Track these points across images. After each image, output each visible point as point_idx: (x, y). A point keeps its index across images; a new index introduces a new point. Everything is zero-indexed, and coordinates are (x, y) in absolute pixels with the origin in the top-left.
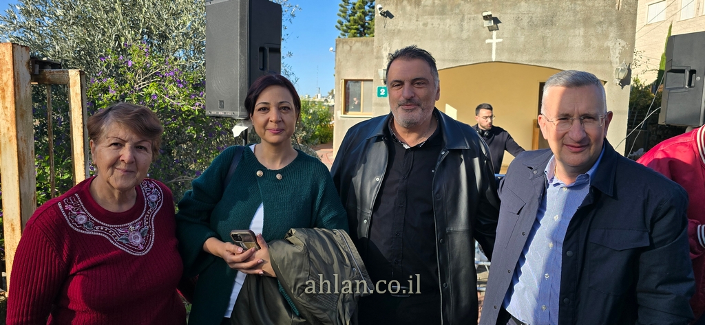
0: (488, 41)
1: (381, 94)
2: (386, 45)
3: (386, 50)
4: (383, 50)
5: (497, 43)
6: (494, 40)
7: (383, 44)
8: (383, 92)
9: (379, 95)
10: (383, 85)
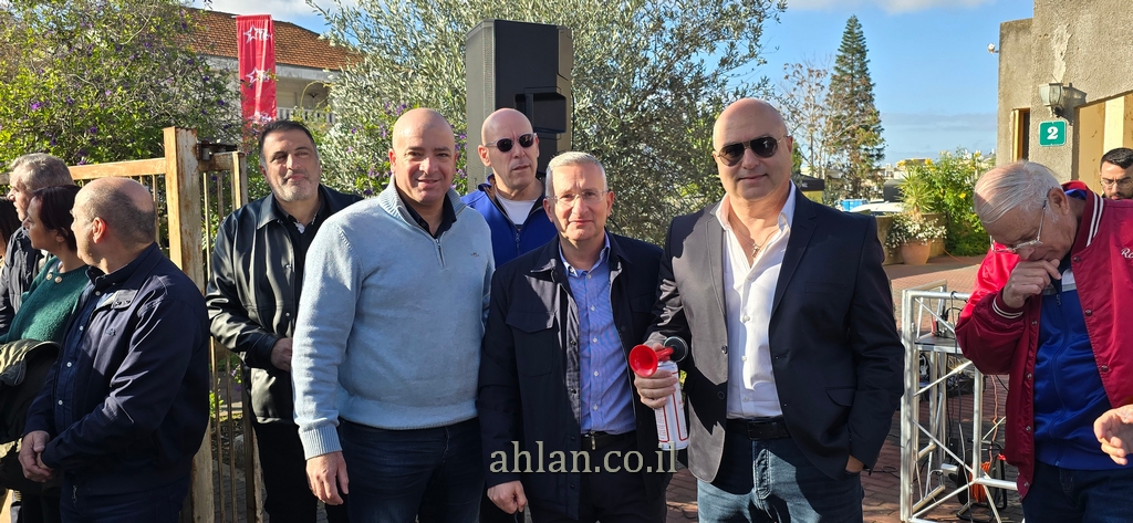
1: (1050, 138)
2: (1060, 30)
3: (1060, 39)
4: (1054, 41)
7: (1052, 29)
8: (1053, 133)
9: (1044, 140)
10: (1052, 118)
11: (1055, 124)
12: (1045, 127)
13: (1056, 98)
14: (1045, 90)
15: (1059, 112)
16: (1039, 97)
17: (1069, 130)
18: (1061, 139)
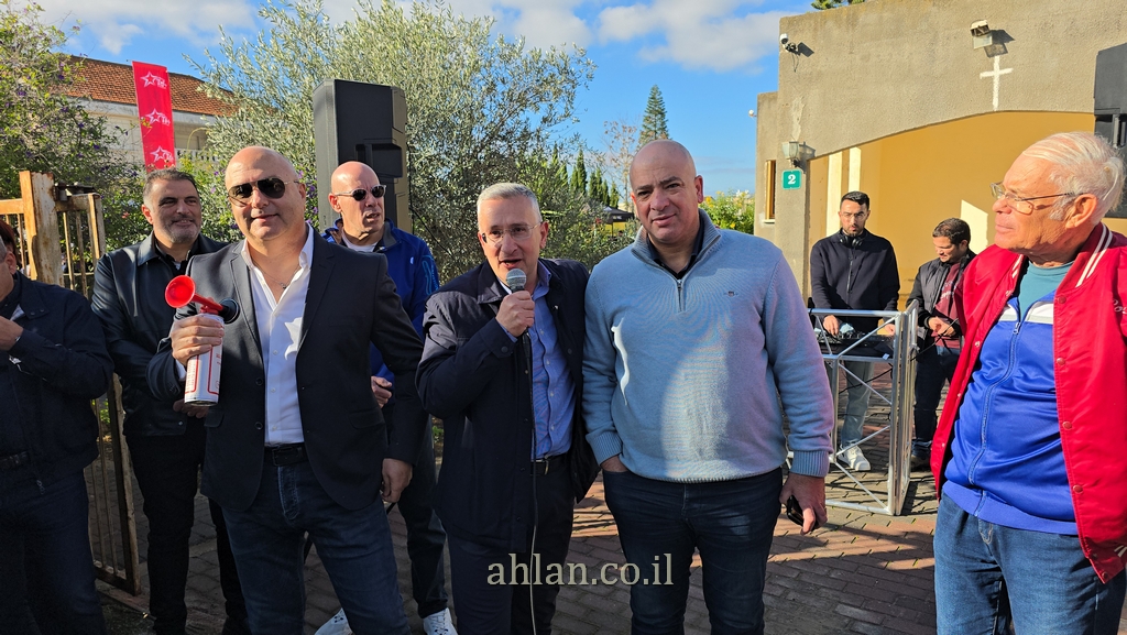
0: (985, 74)
1: (790, 183)
2: (797, 101)
3: (797, 108)
4: (792, 109)
5: (1001, 77)
6: (997, 71)
7: (792, 100)
8: (792, 179)
9: (786, 185)
10: (792, 167)
11: (794, 173)
12: (786, 174)
13: (794, 153)
14: (787, 147)
15: (796, 164)
16: (782, 152)
17: (803, 177)
18: (797, 184)
